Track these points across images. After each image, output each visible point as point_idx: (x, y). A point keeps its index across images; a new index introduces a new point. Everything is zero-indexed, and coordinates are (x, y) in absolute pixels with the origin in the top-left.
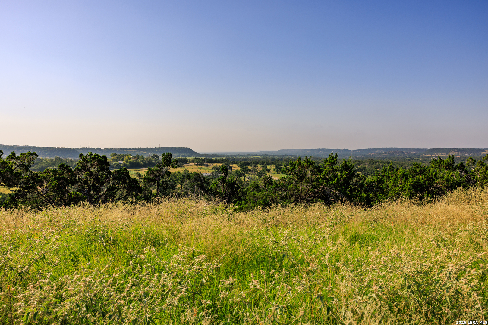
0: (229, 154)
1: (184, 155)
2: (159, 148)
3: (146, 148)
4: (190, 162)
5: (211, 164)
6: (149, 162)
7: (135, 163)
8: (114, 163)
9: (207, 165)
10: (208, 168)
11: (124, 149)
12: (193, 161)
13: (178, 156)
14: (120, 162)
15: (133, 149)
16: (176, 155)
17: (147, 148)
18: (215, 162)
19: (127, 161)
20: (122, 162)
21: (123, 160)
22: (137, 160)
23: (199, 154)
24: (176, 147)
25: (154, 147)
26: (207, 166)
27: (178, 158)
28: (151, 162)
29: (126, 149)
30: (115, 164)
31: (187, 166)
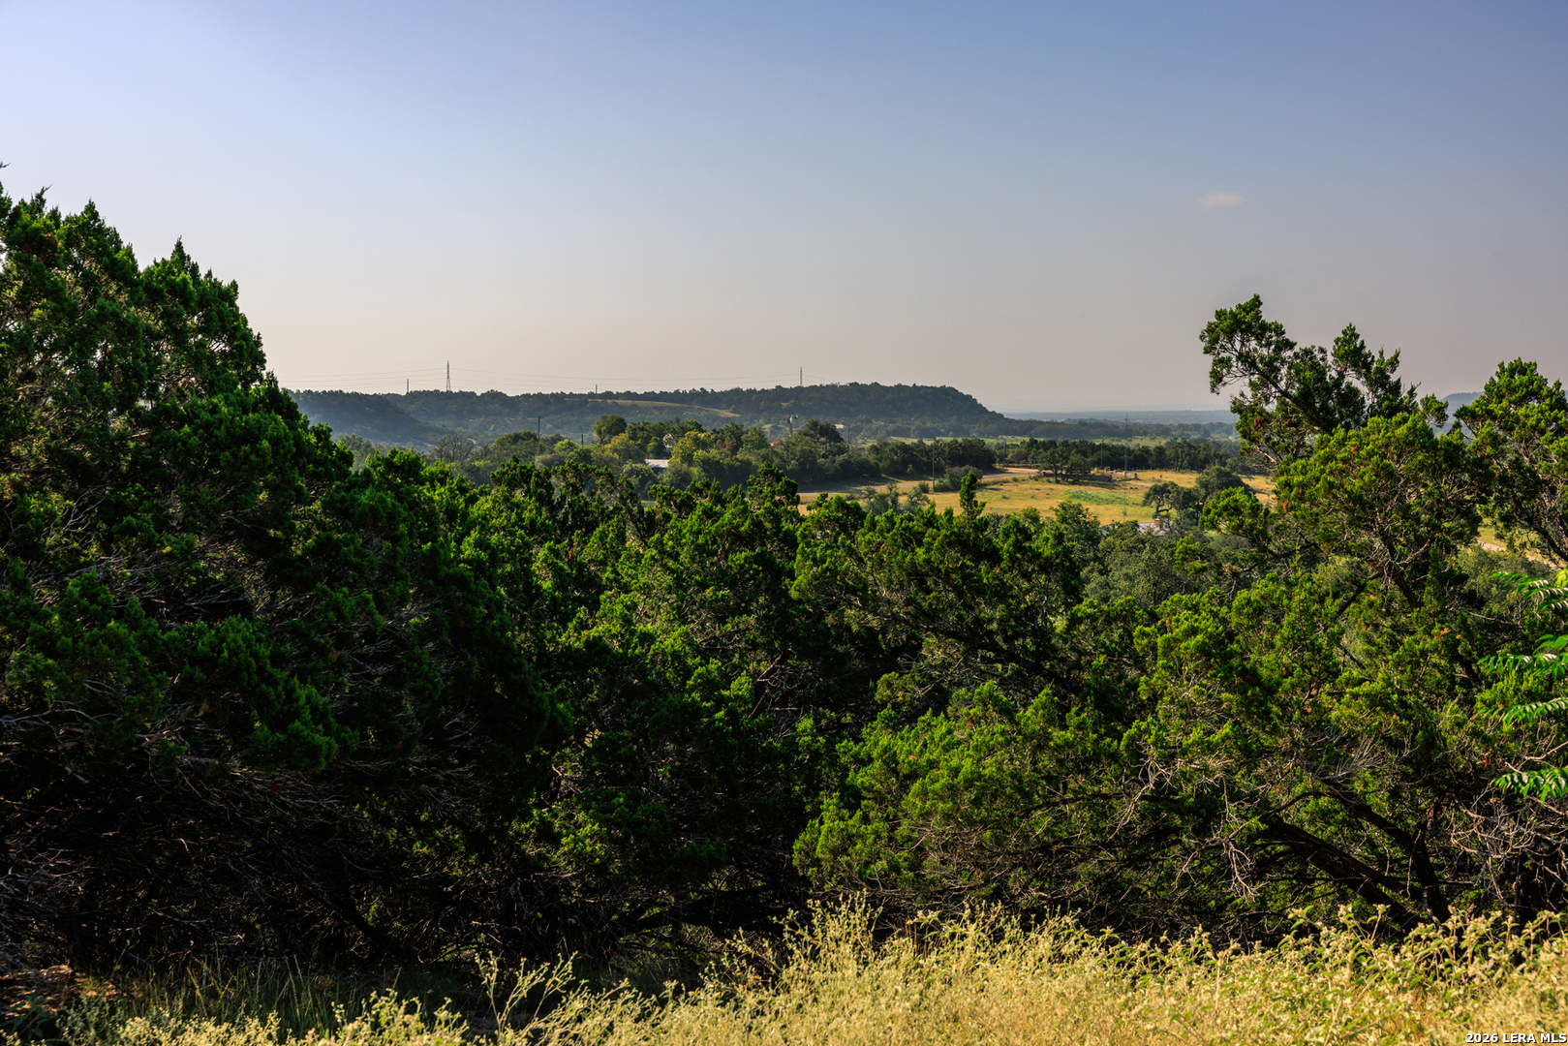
0: (1166, 423)
1: (928, 424)
2: (800, 389)
3: (729, 388)
4: (1010, 463)
5: (1131, 475)
6: (802, 465)
7: (731, 467)
8: (627, 467)
9: (1109, 479)
10: (1118, 493)
11: (619, 396)
12: (1022, 459)
13: (897, 432)
14: (653, 462)
15: (663, 396)
16: (891, 427)
17: (737, 391)
18: (1140, 461)
19: (688, 459)
20: (664, 463)
21: (661, 453)
22: (734, 450)
23: (1011, 421)
24: (888, 382)
25: (770, 386)
26: (1107, 482)
27: (948, 439)
28: (814, 463)
29: (628, 395)
30: (631, 473)
31: (1002, 483)
